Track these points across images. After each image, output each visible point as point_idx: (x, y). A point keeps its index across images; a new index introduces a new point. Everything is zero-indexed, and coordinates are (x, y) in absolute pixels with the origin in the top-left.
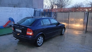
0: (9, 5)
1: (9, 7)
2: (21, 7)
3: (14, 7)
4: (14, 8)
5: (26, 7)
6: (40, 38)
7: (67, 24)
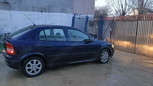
0: (34, 9)
1: (33, 11)
2: (53, 12)
3: (42, 12)
4: (40, 13)
5: (61, 12)
6: (35, 61)
7: (133, 45)
